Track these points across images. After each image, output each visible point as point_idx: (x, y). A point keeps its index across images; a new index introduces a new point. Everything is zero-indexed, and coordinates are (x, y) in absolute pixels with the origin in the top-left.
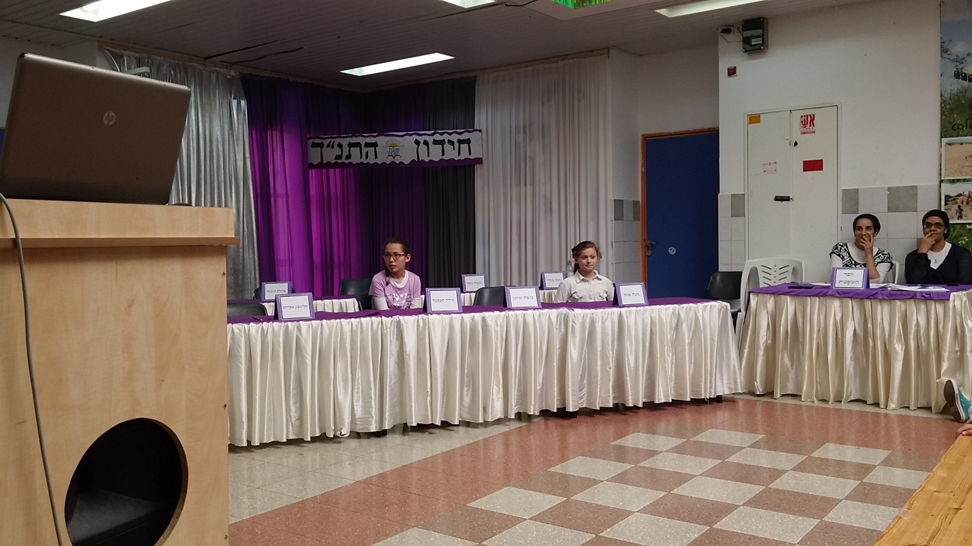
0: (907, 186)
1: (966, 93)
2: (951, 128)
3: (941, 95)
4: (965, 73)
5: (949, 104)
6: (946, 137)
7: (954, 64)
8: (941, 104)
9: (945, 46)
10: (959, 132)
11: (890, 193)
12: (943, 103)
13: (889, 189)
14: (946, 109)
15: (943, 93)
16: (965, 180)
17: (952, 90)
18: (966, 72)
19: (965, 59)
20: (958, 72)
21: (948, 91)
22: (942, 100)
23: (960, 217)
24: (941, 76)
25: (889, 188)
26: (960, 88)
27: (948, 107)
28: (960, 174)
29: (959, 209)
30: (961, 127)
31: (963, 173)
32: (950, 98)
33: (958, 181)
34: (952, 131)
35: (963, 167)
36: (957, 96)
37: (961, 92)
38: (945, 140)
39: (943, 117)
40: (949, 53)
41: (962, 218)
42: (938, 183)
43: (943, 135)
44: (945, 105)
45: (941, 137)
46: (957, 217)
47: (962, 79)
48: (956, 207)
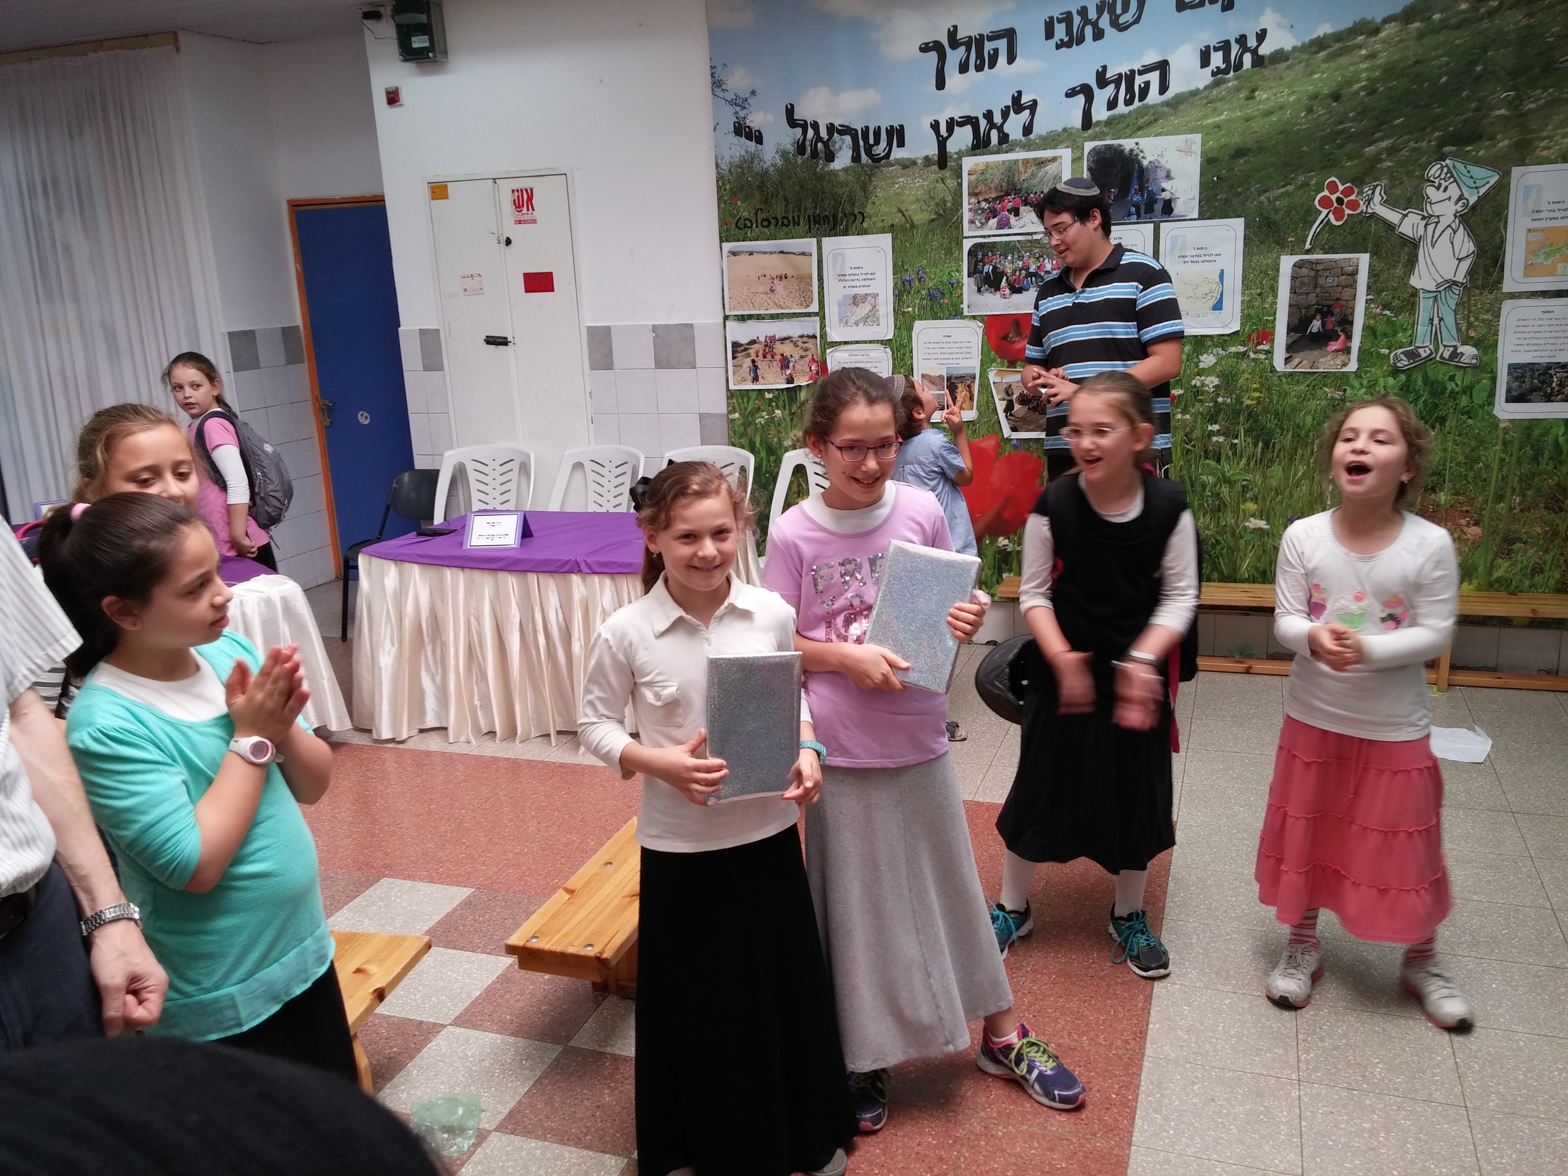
0: (680, 324)
1: (752, 163)
2: (734, 226)
3: (717, 164)
4: (749, 127)
5: (730, 182)
6: (727, 241)
7: (731, 110)
8: (718, 181)
9: (717, 75)
10: (746, 233)
11: (657, 336)
12: (720, 178)
13: (655, 328)
14: (725, 190)
15: (719, 161)
16: (759, 317)
17: (732, 157)
18: (751, 125)
19: (749, 101)
20: (738, 123)
21: (727, 159)
22: (718, 173)
23: (755, 379)
24: (715, 130)
25: (653, 326)
26: (743, 153)
27: (728, 187)
28: (751, 305)
29: (754, 365)
30: (749, 224)
31: (756, 304)
32: (730, 171)
33: (750, 317)
34: (737, 230)
35: (755, 294)
36: (740, 167)
37: (745, 161)
38: (727, 246)
39: (722, 206)
40: (724, 87)
41: (757, 380)
42: (722, 321)
43: (724, 237)
44: (723, 184)
45: (721, 241)
46: (750, 378)
47: (747, 138)
48: (748, 362)
